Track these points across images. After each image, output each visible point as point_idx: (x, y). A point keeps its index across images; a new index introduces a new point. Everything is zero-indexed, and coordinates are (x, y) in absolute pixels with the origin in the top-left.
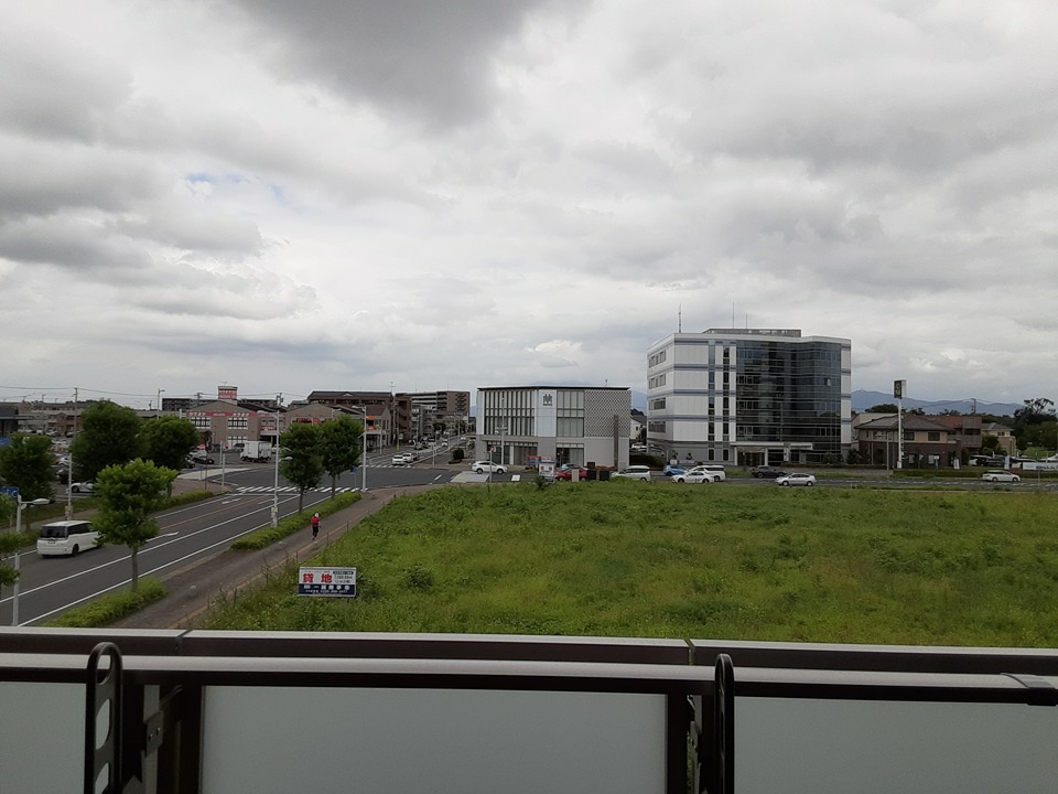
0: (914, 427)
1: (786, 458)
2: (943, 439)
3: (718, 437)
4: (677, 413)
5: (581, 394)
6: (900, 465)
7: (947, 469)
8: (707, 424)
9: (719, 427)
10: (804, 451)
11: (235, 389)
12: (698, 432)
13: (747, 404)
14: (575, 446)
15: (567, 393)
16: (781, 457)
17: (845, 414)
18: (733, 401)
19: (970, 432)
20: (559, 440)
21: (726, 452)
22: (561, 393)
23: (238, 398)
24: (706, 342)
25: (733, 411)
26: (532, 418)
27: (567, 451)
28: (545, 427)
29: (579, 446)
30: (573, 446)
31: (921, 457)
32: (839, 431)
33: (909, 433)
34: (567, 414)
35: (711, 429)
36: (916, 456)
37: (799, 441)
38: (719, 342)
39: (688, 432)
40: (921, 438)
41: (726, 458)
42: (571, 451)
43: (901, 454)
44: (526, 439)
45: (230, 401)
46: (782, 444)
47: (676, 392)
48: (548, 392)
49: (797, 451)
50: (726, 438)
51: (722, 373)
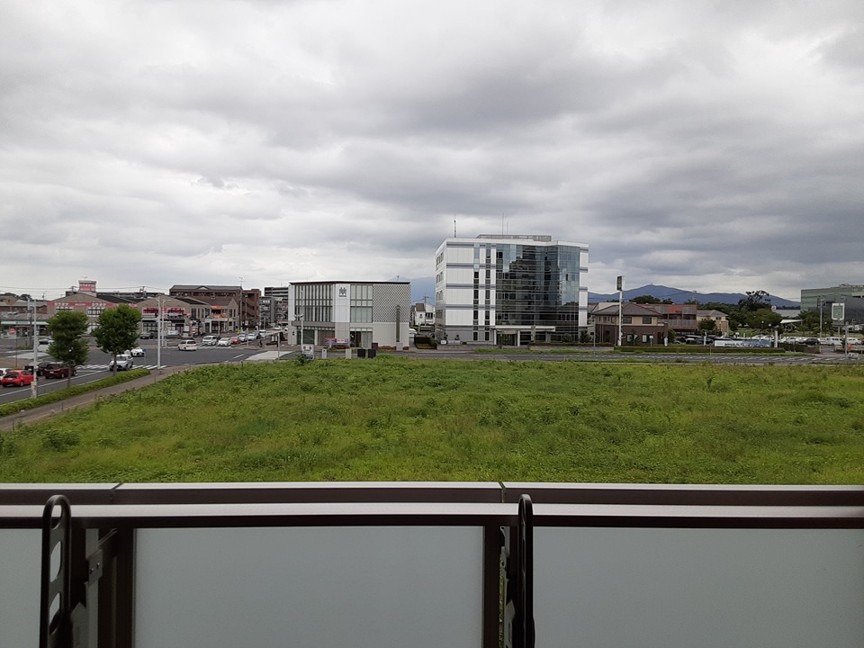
0: (631, 313)
1: (532, 339)
2: (654, 322)
3: (482, 322)
4: (448, 303)
5: (370, 287)
6: (620, 343)
7: (660, 346)
8: (472, 311)
9: (482, 314)
10: (549, 333)
11: (94, 283)
12: (465, 318)
13: (505, 295)
14: (365, 330)
15: (359, 287)
16: (529, 337)
17: (583, 302)
18: (493, 293)
19: (688, 317)
20: (353, 325)
21: (487, 334)
22: (354, 287)
23: (97, 291)
24: (471, 245)
25: (493, 302)
26: (331, 307)
27: (359, 334)
28: (342, 315)
29: (369, 330)
30: (363, 330)
31: (636, 336)
32: (577, 317)
33: (627, 317)
34: (359, 304)
35: (476, 314)
36: (633, 336)
37: (546, 325)
38: (482, 245)
39: (458, 318)
40: (637, 322)
41: (487, 339)
42: (362, 334)
43: (621, 334)
44: (327, 324)
45: (89, 293)
46: (530, 327)
47: (448, 286)
48: (343, 286)
49: (544, 332)
50: (487, 323)
51: (485, 271)
